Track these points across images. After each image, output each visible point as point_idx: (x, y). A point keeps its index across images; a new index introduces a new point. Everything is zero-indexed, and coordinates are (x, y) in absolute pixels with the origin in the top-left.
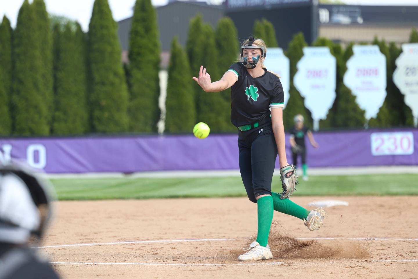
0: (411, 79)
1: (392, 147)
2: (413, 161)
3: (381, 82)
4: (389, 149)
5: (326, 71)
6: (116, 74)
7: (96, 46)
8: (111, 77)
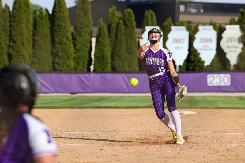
0: (230, 44)
1: (219, 82)
2: (230, 90)
3: (213, 45)
4: (217, 83)
5: (184, 39)
6: (67, 38)
7: (56, 23)
8: (65, 40)
